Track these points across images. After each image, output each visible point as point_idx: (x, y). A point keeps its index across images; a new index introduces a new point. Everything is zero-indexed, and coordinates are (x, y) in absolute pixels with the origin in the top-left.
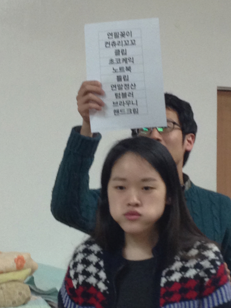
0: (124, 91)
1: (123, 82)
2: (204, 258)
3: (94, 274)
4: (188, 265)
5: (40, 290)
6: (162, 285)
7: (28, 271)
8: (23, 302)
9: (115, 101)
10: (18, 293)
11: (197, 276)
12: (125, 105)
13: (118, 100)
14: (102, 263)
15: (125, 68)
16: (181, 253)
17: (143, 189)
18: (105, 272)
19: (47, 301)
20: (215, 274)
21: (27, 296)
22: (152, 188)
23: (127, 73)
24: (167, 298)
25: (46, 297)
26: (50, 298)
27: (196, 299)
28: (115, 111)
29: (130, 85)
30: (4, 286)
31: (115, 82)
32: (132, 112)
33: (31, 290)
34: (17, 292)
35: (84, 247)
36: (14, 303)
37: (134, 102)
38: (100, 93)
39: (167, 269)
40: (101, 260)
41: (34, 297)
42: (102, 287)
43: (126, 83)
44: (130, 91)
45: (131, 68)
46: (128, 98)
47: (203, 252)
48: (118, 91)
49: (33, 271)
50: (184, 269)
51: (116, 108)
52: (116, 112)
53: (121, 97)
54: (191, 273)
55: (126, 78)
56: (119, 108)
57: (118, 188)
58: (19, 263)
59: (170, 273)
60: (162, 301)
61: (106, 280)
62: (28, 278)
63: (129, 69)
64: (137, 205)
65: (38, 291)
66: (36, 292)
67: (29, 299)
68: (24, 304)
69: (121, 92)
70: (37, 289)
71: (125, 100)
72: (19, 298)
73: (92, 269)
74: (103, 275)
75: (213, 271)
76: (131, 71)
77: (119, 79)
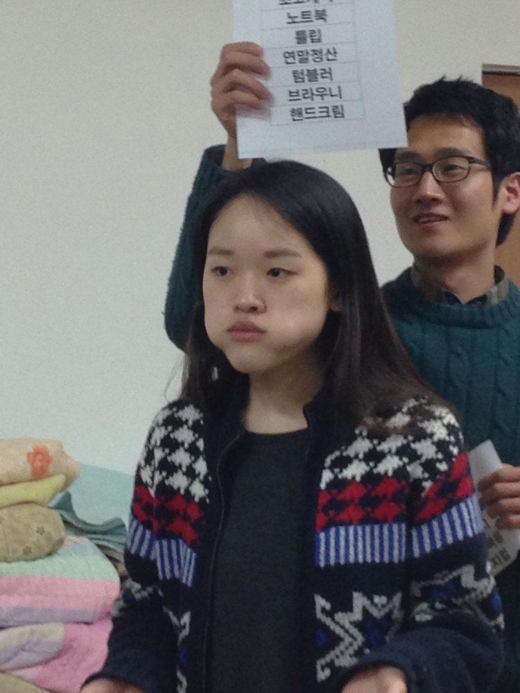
0: (311, 65)
1: (309, 46)
2: (422, 435)
3: (184, 469)
4: (384, 447)
5: (85, 523)
6: (323, 486)
7: (58, 480)
8: (47, 550)
9: (293, 90)
10: (35, 529)
11: (401, 473)
12: (315, 97)
13: (300, 87)
14: (201, 444)
15: (313, 14)
16: (370, 421)
17: (268, 274)
18: (206, 459)
19: (101, 547)
20: (446, 473)
21: (56, 537)
22: (290, 273)
23: (317, 25)
24: (331, 513)
25: (99, 539)
26: (108, 541)
27: (398, 519)
28: (293, 111)
29: (324, 52)
30: (4, 513)
31: (293, 46)
32: (331, 113)
33: (66, 522)
34: (34, 526)
35: (167, 413)
36: (27, 551)
37: (335, 92)
38: (261, 70)
39: (337, 453)
40: (200, 437)
41: (71, 538)
42: (198, 490)
43: (317, 46)
44: (325, 65)
45: (327, 13)
46: (322, 83)
47: (422, 421)
48: (299, 67)
49: (69, 480)
50: (374, 456)
51: (296, 105)
52: (296, 113)
53: (306, 78)
54: (389, 465)
55: (315, 37)
56: (303, 104)
57: (218, 272)
58: (39, 464)
59: (344, 462)
60: (320, 519)
61: (206, 477)
62: (59, 496)
63: (321, 15)
64: (254, 309)
65: (80, 525)
66: (77, 527)
67: (60, 542)
68: (50, 554)
69: (305, 67)
70: (78, 520)
71: (314, 86)
72: (38, 541)
73: (181, 457)
74: (201, 467)
75: (443, 467)
76: (328, 18)
77: (301, 37)
